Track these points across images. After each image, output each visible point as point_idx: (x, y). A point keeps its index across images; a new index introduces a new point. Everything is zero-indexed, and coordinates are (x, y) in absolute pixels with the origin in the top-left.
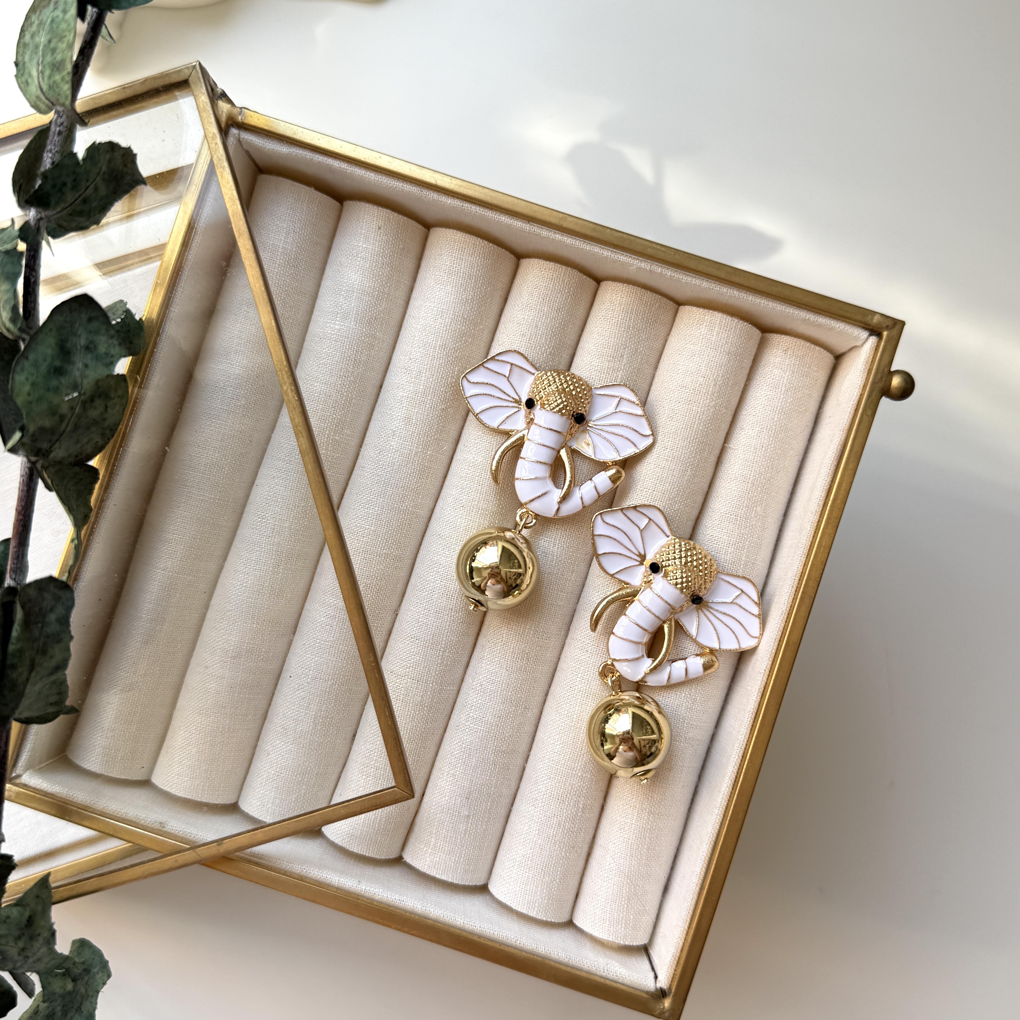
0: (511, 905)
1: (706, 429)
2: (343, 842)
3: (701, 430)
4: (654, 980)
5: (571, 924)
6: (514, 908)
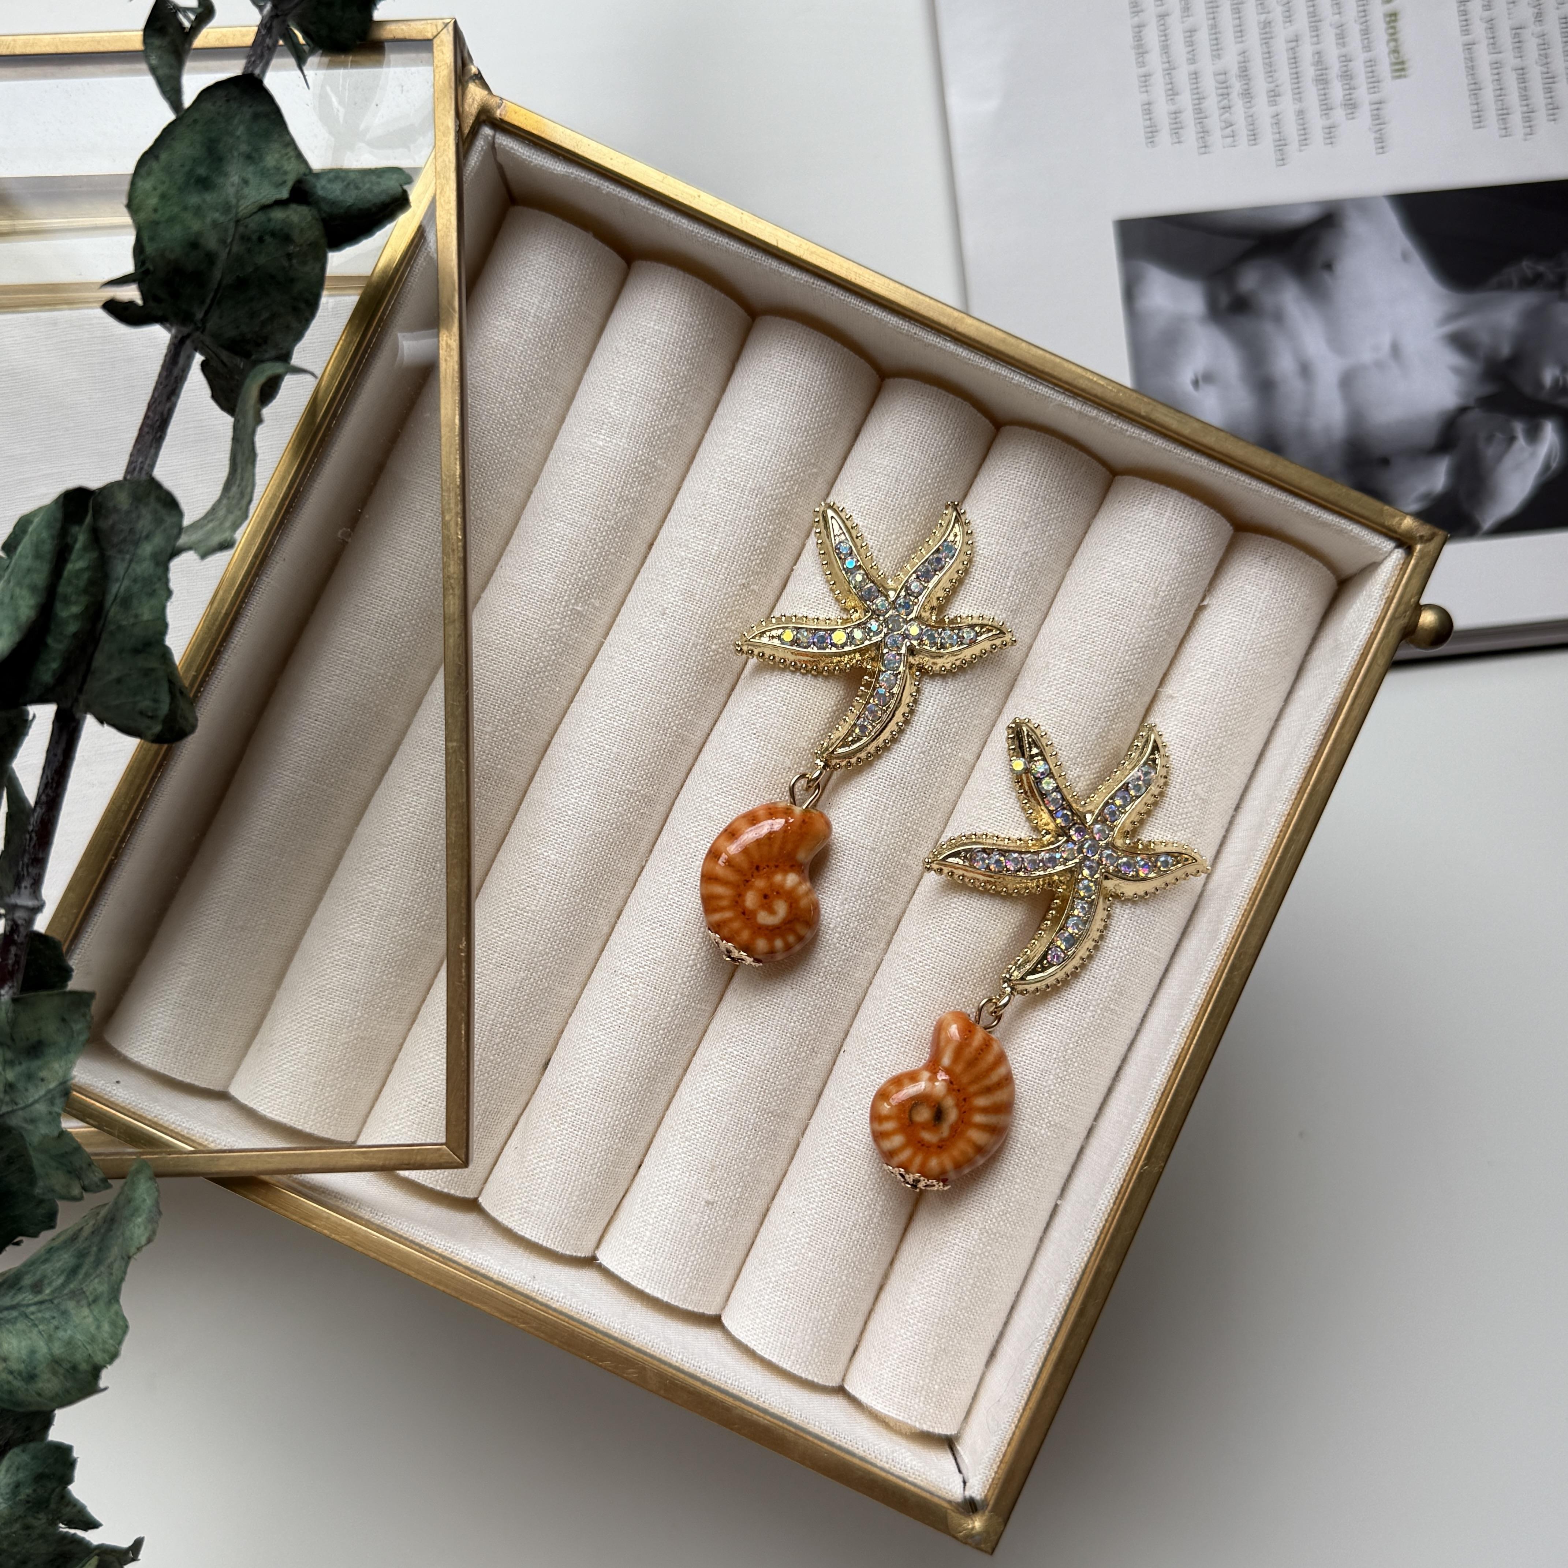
0: (755, 1348)
1: (1134, 661)
2: (511, 1220)
3: (1128, 661)
4: (962, 1484)
5: (840, 1391)
6: (759, 1352)
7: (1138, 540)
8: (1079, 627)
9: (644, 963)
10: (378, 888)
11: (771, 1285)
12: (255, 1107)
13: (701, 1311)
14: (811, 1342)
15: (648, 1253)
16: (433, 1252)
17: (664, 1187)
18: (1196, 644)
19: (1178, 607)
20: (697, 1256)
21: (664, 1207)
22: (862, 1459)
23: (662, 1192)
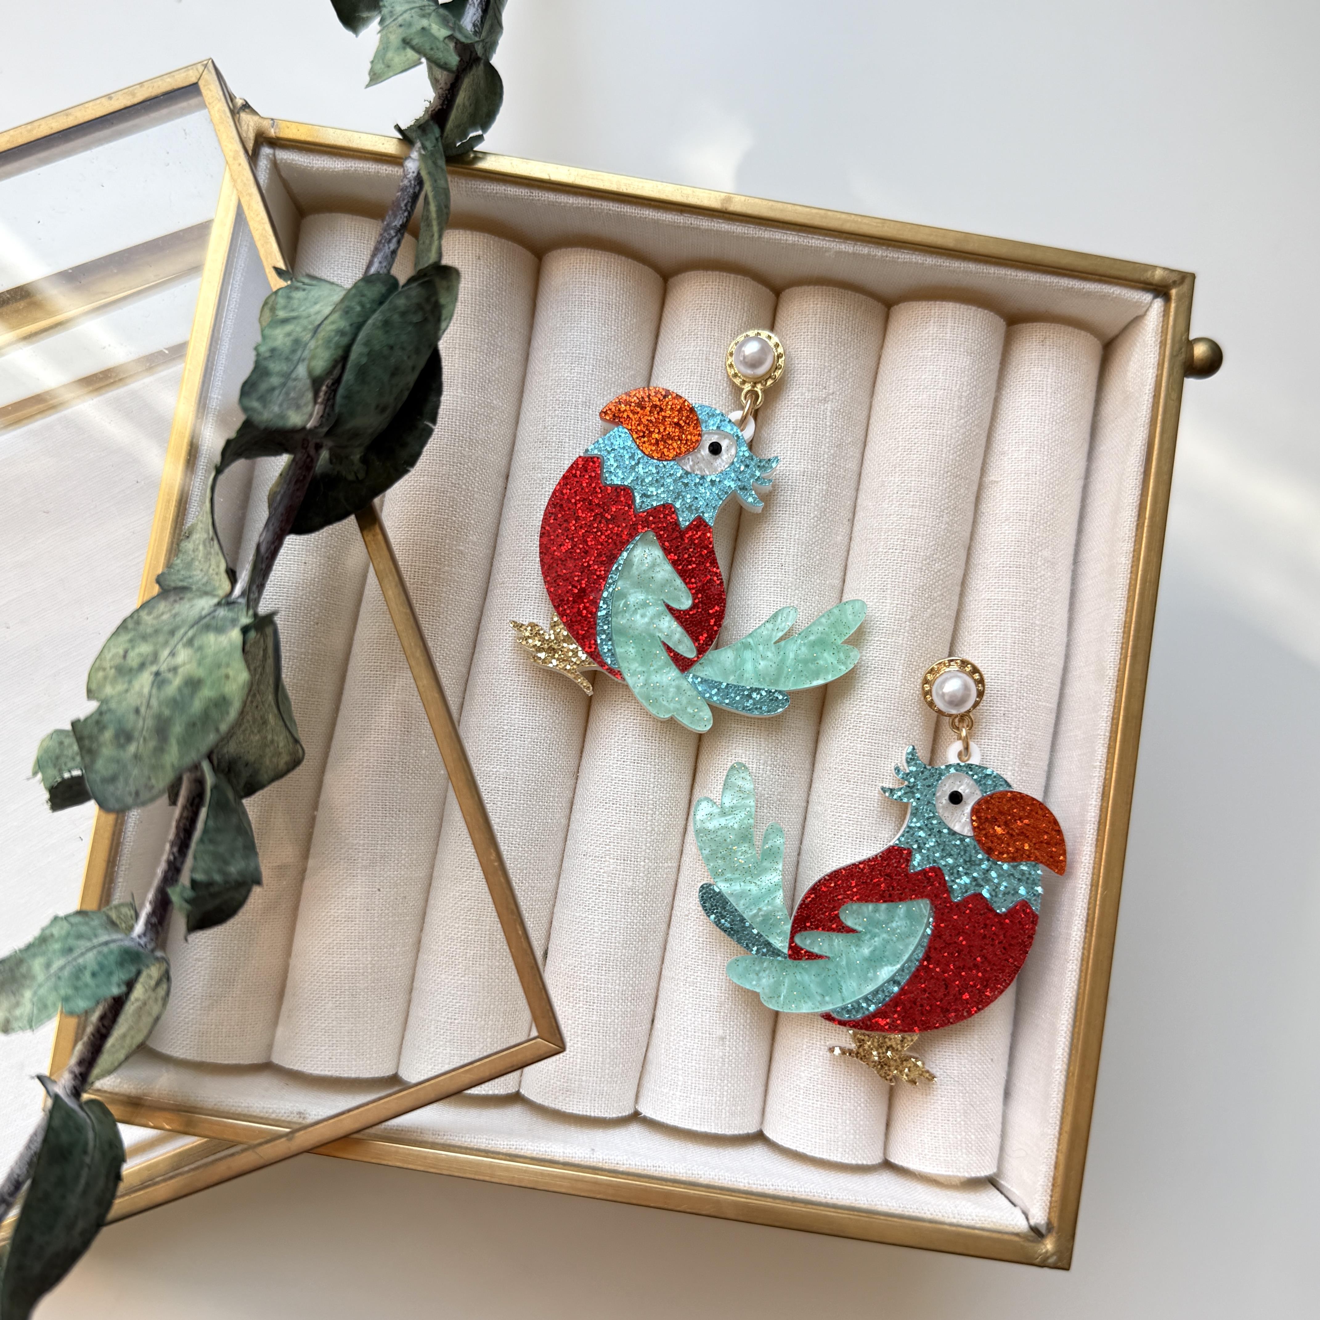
0: (804, 1151)
1: (958, 458)
2: (557, 1103)
3: (952, 460)
4: (1023, 1216)
5: (887, 1165)
6: (808, 1154)
7: (930, 354)
8: (901, 443)
9: (608, 841)
10: (355, 842)
11: (802, 1091)
12: (300, 1069)
13: (746, 1132)
14: (852, 1131)
15: (685, 1095)
16: (499, 1153)
17: (683, 1032)
18: (1004, 431)
19: (981, 402)
20: (729, 1085)
21: (687, 1050)
22: (931, 1221)
23: (682, 1038)
